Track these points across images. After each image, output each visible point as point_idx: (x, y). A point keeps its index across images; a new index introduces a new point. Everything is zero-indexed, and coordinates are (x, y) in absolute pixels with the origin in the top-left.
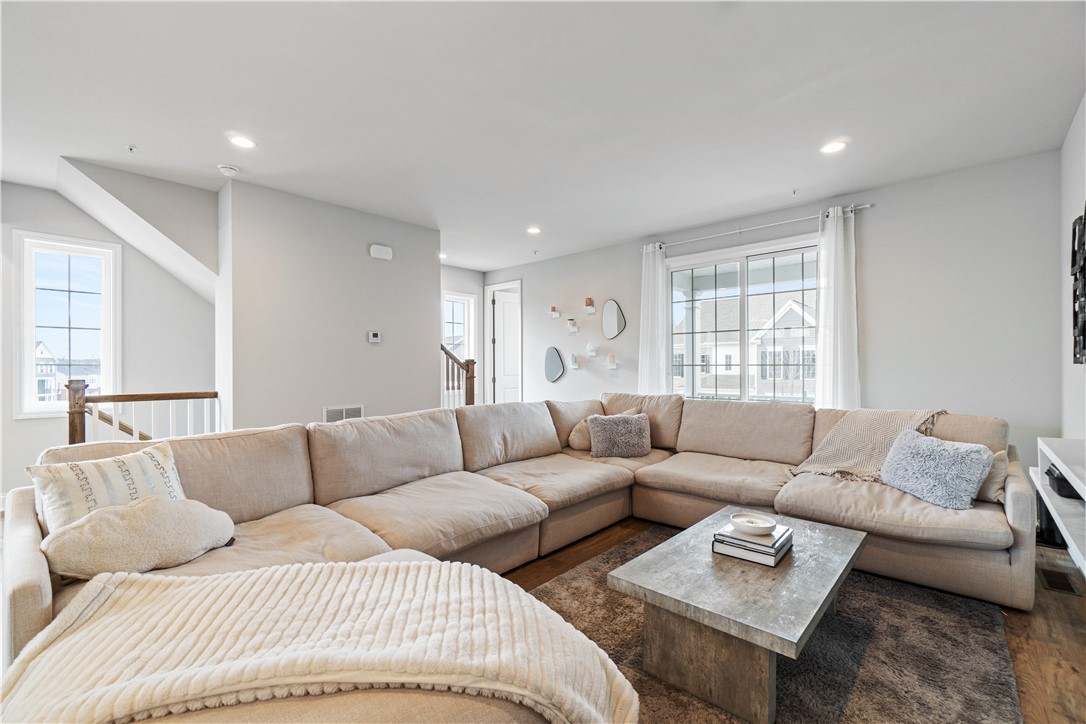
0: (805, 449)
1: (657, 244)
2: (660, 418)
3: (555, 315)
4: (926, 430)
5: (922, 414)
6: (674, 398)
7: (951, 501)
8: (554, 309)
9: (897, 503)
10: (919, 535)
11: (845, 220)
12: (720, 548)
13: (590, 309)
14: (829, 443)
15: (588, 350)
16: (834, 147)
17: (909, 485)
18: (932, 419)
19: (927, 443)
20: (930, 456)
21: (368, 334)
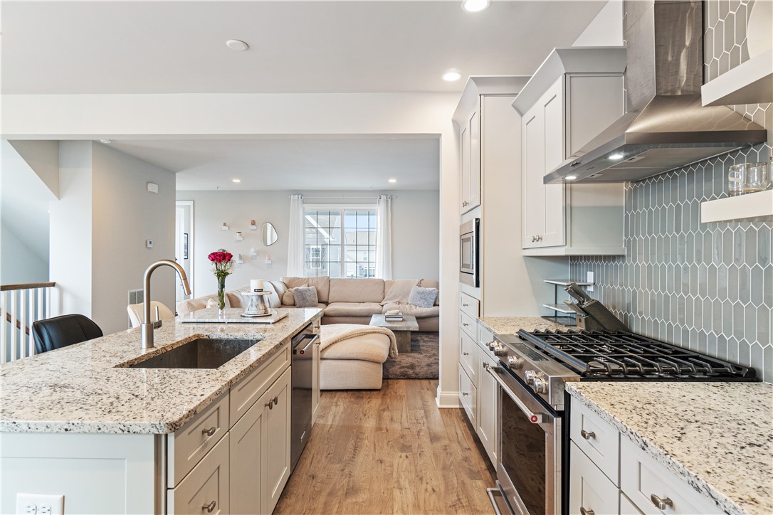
0: (382, 296)
1: (300, 196)
2: (319, 288)
3: (226, 228)
4: (419, 285)
5: (418, 281)
6: (325, 279)
7: (428, 306)
8: (225, 225)
9: (416, 308)
10: (423, 315)
11: (387, 201)
12: (387, 319)
13: (254, 227)
14: (391, 293)
15: (252, 252)
16: (393, 181)
17: (418, 303)
18: (420, 282)
19: (421, 289)
20: (423, 293)
21: (146, 242)
